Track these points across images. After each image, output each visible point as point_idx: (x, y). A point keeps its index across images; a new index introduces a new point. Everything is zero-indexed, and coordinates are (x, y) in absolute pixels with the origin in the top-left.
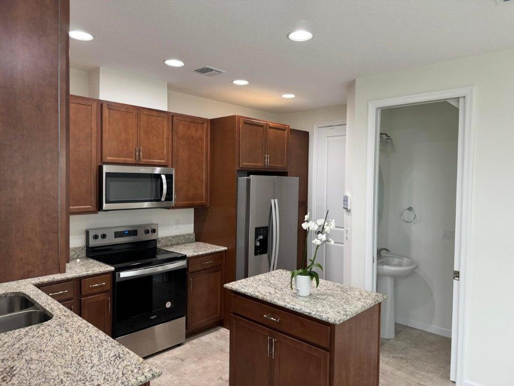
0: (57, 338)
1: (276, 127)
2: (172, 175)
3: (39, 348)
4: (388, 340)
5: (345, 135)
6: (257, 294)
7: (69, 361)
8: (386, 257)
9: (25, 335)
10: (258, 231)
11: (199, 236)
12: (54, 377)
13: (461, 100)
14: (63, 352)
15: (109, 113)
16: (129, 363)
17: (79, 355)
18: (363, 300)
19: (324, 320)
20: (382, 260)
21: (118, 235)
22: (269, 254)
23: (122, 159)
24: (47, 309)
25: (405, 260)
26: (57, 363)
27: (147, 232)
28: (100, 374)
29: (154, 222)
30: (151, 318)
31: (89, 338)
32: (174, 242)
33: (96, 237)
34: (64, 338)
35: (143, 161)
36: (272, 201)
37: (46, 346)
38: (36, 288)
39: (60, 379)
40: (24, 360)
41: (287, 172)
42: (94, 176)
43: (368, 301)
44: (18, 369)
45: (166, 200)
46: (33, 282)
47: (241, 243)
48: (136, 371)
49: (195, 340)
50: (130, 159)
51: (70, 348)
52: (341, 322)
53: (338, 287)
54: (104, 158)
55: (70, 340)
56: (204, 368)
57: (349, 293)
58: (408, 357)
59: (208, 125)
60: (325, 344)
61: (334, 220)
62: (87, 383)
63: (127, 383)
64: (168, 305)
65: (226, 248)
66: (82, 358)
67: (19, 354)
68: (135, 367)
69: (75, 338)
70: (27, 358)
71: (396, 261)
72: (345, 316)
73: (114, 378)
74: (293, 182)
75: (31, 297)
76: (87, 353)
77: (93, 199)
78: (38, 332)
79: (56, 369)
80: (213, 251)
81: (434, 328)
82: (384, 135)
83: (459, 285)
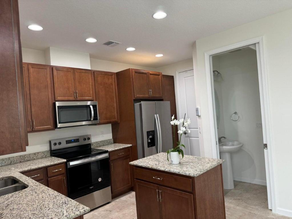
0: (30, 197)
1: (154, 74)
2: (96, 105)
3: (19, 203)
4: (231, 190)
5: (194, 75)
6: (148, 165)
7: (35, 207)
8: (225, 142)
9: (11, 197)
10: (149, 133)
11: (116, 140)
12: (25, 217)
13: (257, 45)
14: (32, 203)
15: (57, 72)
16: (71, 206)
17: (42, 204)
18: (211, 163)
19: (188, 175)
20: (222, 144)
21: (68, 142)
22: (156, 146)
23: (66, 98)
24: (26, 183)
25: (236, 143)
26: (28, 209)
27: (85, 139)
28: (53, 213)
29: (88, 134)
30: (90, 188)
31: (48, 195)
32: (101, 144)
33: (55, 144)
34: (34, 196)
35: (79, 98)
36: (155, 115)
37: (23, 201)
38: (20, 173)
39: (29, 217)
40: (9, 210)
41: (163, 99)
42: (51, 109)
43: (213, 163)
44: (5, 214)
45: (94, 120)
46: (19, 171)
47: (139, 142)
48: (74, 209)
49: (118, 199)
50: (71, 98)
51: (37, 201)
52: (198, 175)
53: (196, 158)
54: (56, 98)
55: (37, 197)
56: (123, 214)
57: (202, 160)
58: (243, 198)
59: (115, 76)
60: (190, 190)
61: (189, 119)
62: (45, 218)
63: (68, 216)
64: (100, 180)
65: (131, 145)
66: (43, 206)
67: (6, 207)
68: (74, 208)
69: (40, 196)
70: (11, 208)
71: (231, 143)
72: (200, 172)
73: (61, 214)
74: (167, 104)
75: (17, 178)
76: (46, 203)
77: (52, 121)
78: (19, 195)
79: (27, 212)
80: (124, 147)
81: (257, 181)
82: (216, 72)
83: (267, 152)
